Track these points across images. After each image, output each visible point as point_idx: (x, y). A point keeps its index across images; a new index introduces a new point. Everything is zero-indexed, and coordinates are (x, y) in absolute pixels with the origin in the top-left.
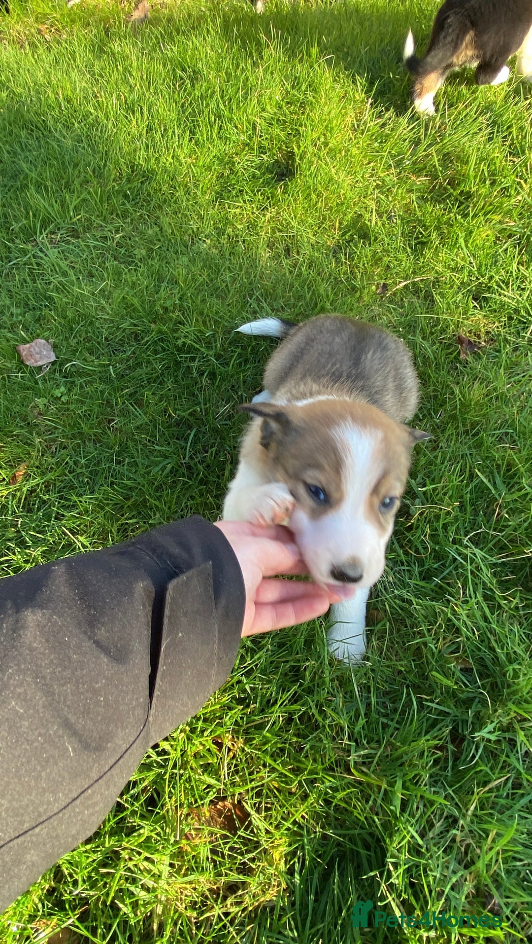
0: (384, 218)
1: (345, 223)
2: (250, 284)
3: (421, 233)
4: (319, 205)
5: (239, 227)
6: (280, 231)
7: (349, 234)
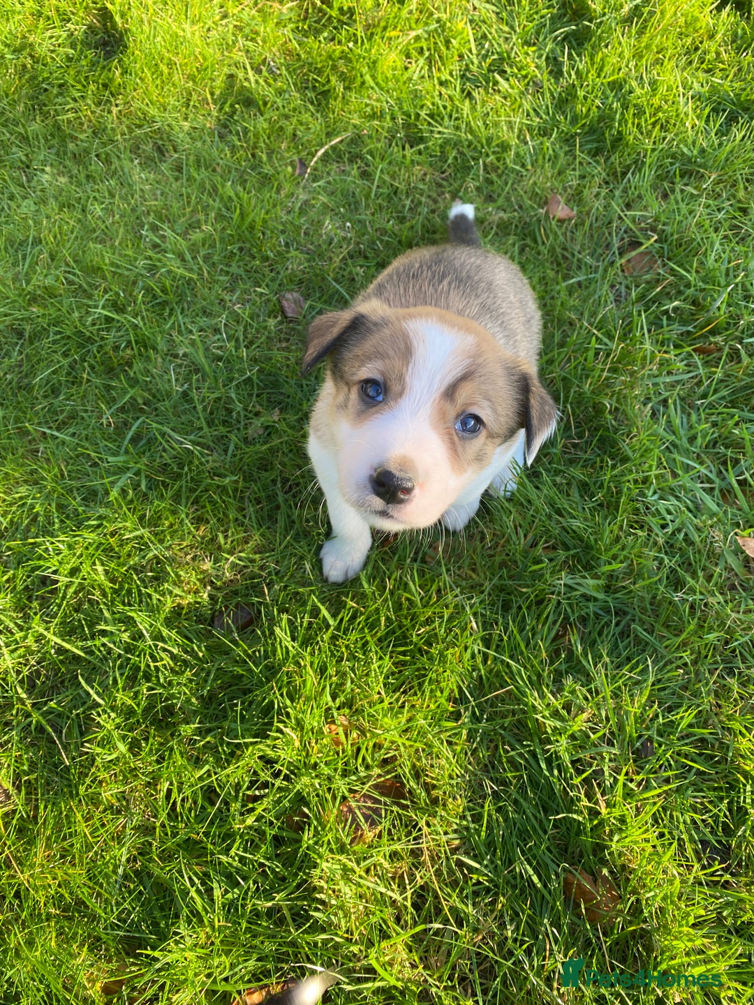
0: (265, 73)
1: (218, 92)
2: (133, 210)
3: (316, 80)
4: (176, 78)
5: (82, 136)
6: (140, 127)
7: (228, 105)
